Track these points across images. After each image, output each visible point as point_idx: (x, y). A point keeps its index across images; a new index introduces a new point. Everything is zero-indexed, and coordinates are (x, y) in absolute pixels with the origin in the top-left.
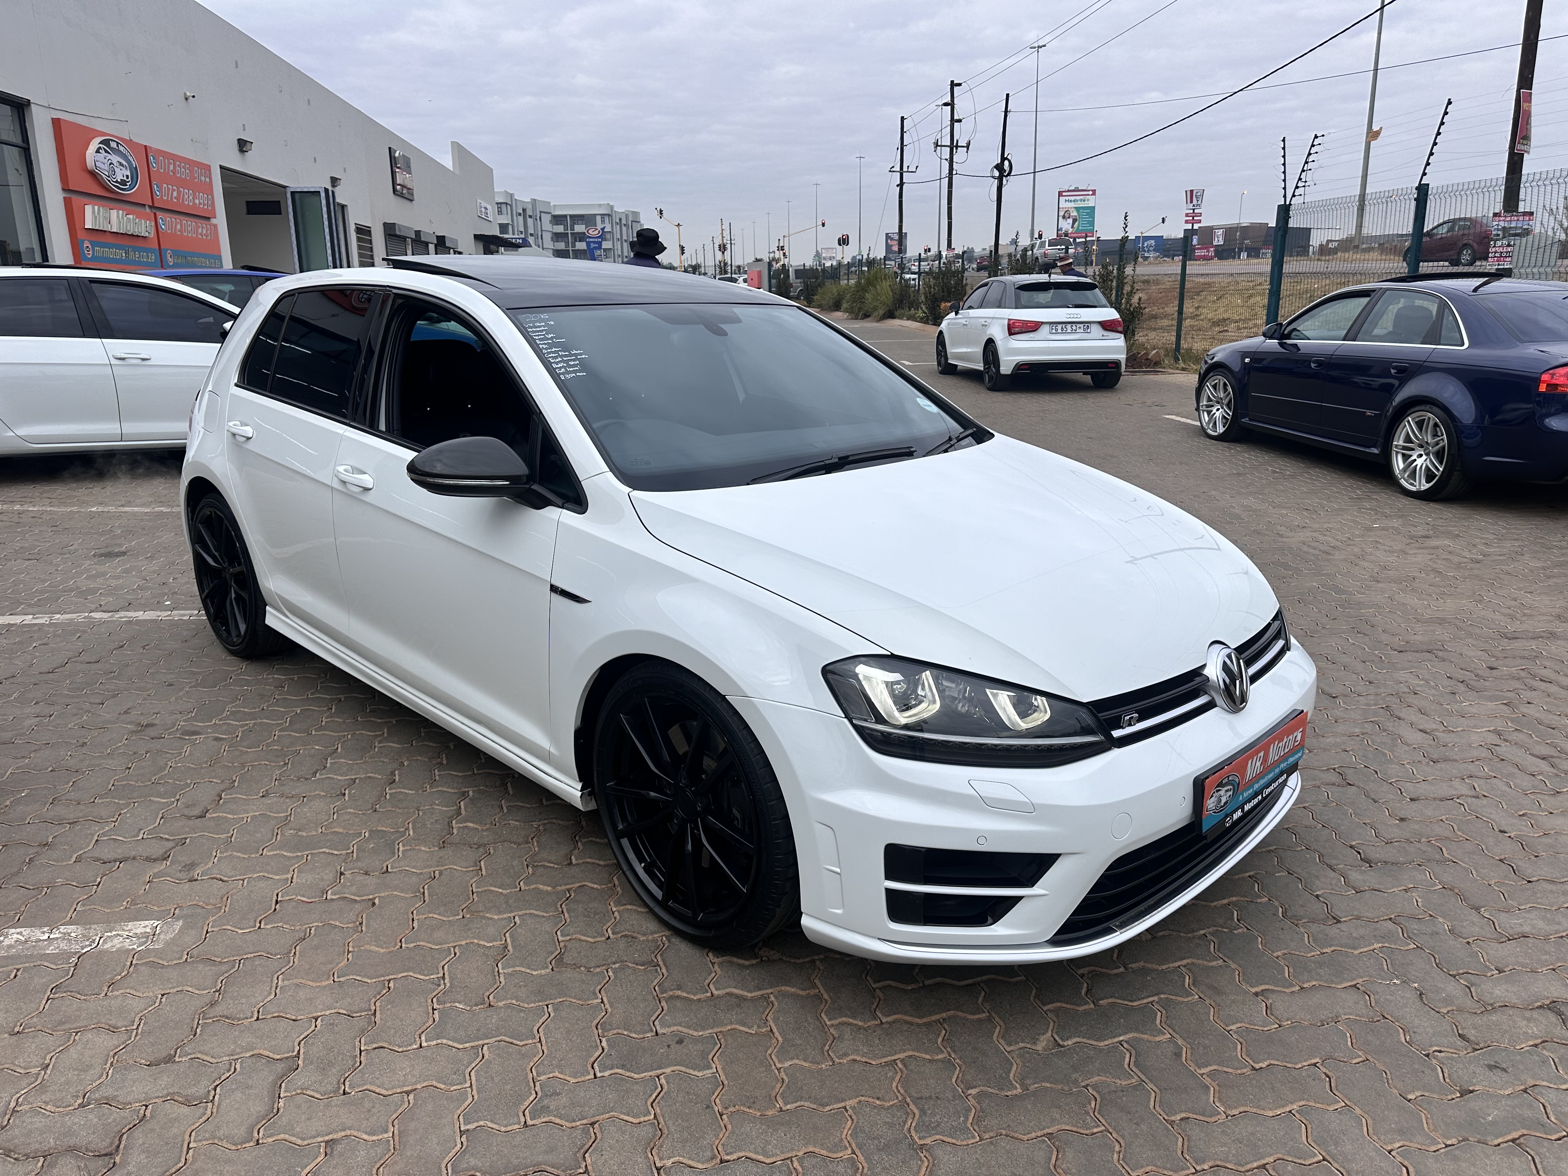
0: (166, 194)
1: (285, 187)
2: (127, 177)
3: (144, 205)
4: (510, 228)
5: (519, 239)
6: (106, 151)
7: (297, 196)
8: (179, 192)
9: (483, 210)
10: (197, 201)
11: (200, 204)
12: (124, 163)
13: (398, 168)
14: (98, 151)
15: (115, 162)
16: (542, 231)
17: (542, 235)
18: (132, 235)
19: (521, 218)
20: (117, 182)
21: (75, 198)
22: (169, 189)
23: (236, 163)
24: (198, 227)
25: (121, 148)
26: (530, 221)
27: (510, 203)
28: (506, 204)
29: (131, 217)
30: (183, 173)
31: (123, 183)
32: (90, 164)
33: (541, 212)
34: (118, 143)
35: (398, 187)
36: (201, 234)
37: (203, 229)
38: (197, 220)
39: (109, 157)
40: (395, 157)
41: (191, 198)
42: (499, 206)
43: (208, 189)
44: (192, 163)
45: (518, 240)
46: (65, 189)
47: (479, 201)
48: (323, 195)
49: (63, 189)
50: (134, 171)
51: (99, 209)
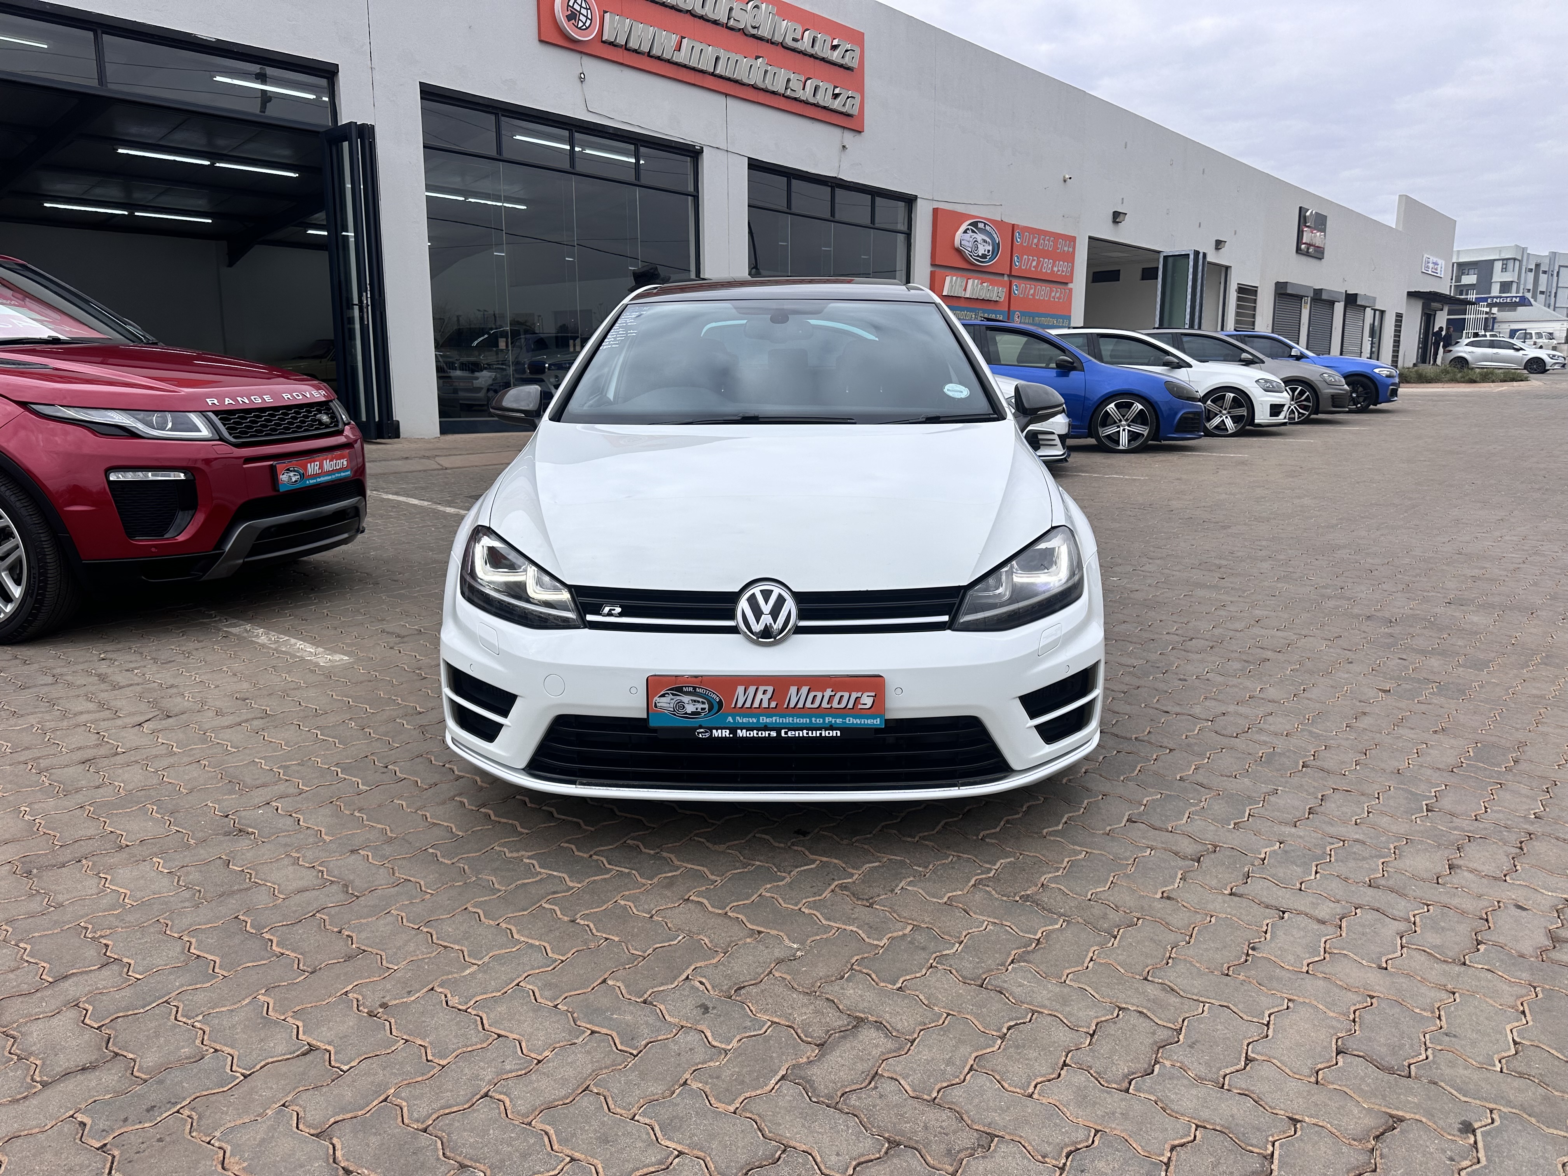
0: (1024, 263)
1: (1159, 252)
2: (989, 251)
3: (1003, 275)
4: (1514, 286)
5: (1516, 297)
6: (973, 231)
7: (1170, 260)
8: (1038, 262)
9: (1431, 265)
10: (1055, 269)
11: (1059, 271)
12: (988, 240)
13: (1308, 227)
14: (965, 232)
15: (979, 240)
16: (1557, 287)
17: (1556, 293)
18: (983, 300)
19: (1531, 276)
20: (978, 256)
21: (938, 270)
22: (1029, 259)
23: (1107, 233)
24: (1052, 291)
25: (988, 228)
26: (1543, 278)
27: (1520, 258)
28: (1515, 259)
29: (985, 284)
30: (1048, 245)
31: (984, 256)
32: (957, 243)
33: (1560, 266)
34: (985, 224)
35: (1303, 246)
36: (1054, 298)
37: (1056, 293)
38: (1052, 285)
39: (975, 235)
40: (1305, 217)
41: (1050, 266)
42: (1505, 262)
43: (1070, 258)
44: (1057, 236)
45: (1514, 299)
46: (933, 265)
47: (1426, 256)
48: (1192, 257)
49: (932, 265)
50: (996, 247)
51: (956, 280)
